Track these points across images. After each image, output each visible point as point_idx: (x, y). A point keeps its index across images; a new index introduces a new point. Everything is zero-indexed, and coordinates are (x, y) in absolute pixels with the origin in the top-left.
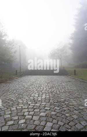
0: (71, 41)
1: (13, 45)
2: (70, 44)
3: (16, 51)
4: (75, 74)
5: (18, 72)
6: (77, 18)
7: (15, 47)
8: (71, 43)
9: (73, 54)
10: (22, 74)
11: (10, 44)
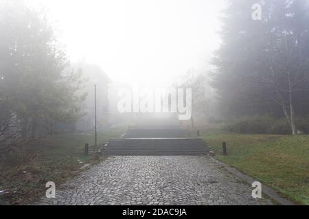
0: (214, 68)
1: (80, 82)
2: (211, 74)
3: (86, 94)
4: (225, 153)
5: (89, 146)
6: (227, 16)
7: (85, 86)
8: (214, 71)
9: (219, 96)
10: (99, 151)
11: (73, 80)
